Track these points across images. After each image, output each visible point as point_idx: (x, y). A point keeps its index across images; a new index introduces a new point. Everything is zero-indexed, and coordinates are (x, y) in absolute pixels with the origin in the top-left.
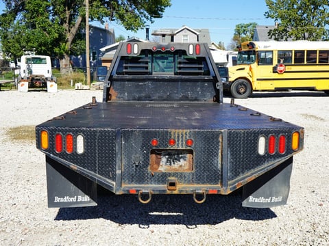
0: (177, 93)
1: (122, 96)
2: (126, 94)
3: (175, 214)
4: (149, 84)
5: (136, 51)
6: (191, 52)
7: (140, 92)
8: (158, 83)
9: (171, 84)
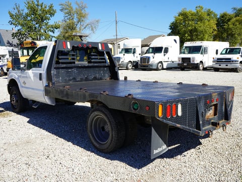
0: (91, 76)
1: (58, 80)
2: (60, 78)
3: (173, 147)
4: (75, 70)
5: (69, 47)
6: (100, 48)
7: (70, 76)
8: (80, 70)
9: (87, 69)
